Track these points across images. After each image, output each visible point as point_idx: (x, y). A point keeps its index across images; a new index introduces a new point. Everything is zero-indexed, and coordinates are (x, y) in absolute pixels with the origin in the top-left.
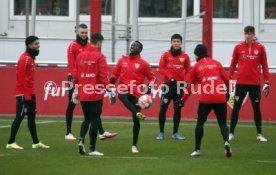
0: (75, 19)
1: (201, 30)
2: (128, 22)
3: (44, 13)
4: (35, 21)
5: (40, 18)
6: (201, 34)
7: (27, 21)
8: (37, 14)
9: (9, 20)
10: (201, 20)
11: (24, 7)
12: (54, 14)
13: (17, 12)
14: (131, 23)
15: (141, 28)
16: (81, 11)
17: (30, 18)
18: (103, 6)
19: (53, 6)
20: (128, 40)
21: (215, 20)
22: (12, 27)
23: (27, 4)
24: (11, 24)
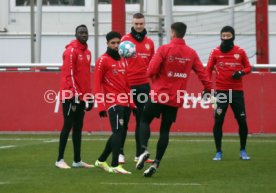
0: (93, 9)
1: (254, 20)
2: (160, 12)
4: (41, 12)
6: (254, 26)
7: (32, 13)
8: (44, 3)
9: (10, 12)
10: (254, 8)
13: (19, 2)
14: (164, 13)
17: (36, 9)
20: (160, 35)
21: (271, 8)
22: (14, 21)
24: (13, 17)
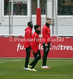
2: (53, 17)
3: (17, 14)
4: (12, 17)
5: (15, 16)
7: (10, 18)
8: (14, 14)
9: (2, 17)
11: (8, 12)
12: (21, 15)
13: (5, 14)
15: (58, 20)
16: (33, 13)
18: (42, 11)
19: (21, 11)
20: (53, 25)
22: (3, 20)
23: (9, 11)
